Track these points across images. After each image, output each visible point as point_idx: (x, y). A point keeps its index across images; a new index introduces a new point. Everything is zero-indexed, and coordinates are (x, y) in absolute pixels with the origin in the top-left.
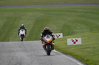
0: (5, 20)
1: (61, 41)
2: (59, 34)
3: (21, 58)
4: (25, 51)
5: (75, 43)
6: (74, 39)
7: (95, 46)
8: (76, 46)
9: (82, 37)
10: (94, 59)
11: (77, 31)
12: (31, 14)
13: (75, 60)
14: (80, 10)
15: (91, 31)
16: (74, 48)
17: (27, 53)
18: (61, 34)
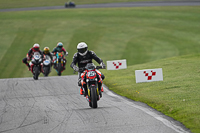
0: (15, 36)
1: (123, 74)
2: (120, 61)
3: (47, 110)
4: (55, 95)
5: (150, 78)
6: (149, 71)
7: (189, 83)
8: (152, 84)
9: (163, 66)
10: (187, 110)
11: (153, 54)
12: (64, 22)
13: (150, 113)
14: (159, 14)
15: (180, 54)
16: (148, 89)
17: (57, 100)
18: (124, 62)
